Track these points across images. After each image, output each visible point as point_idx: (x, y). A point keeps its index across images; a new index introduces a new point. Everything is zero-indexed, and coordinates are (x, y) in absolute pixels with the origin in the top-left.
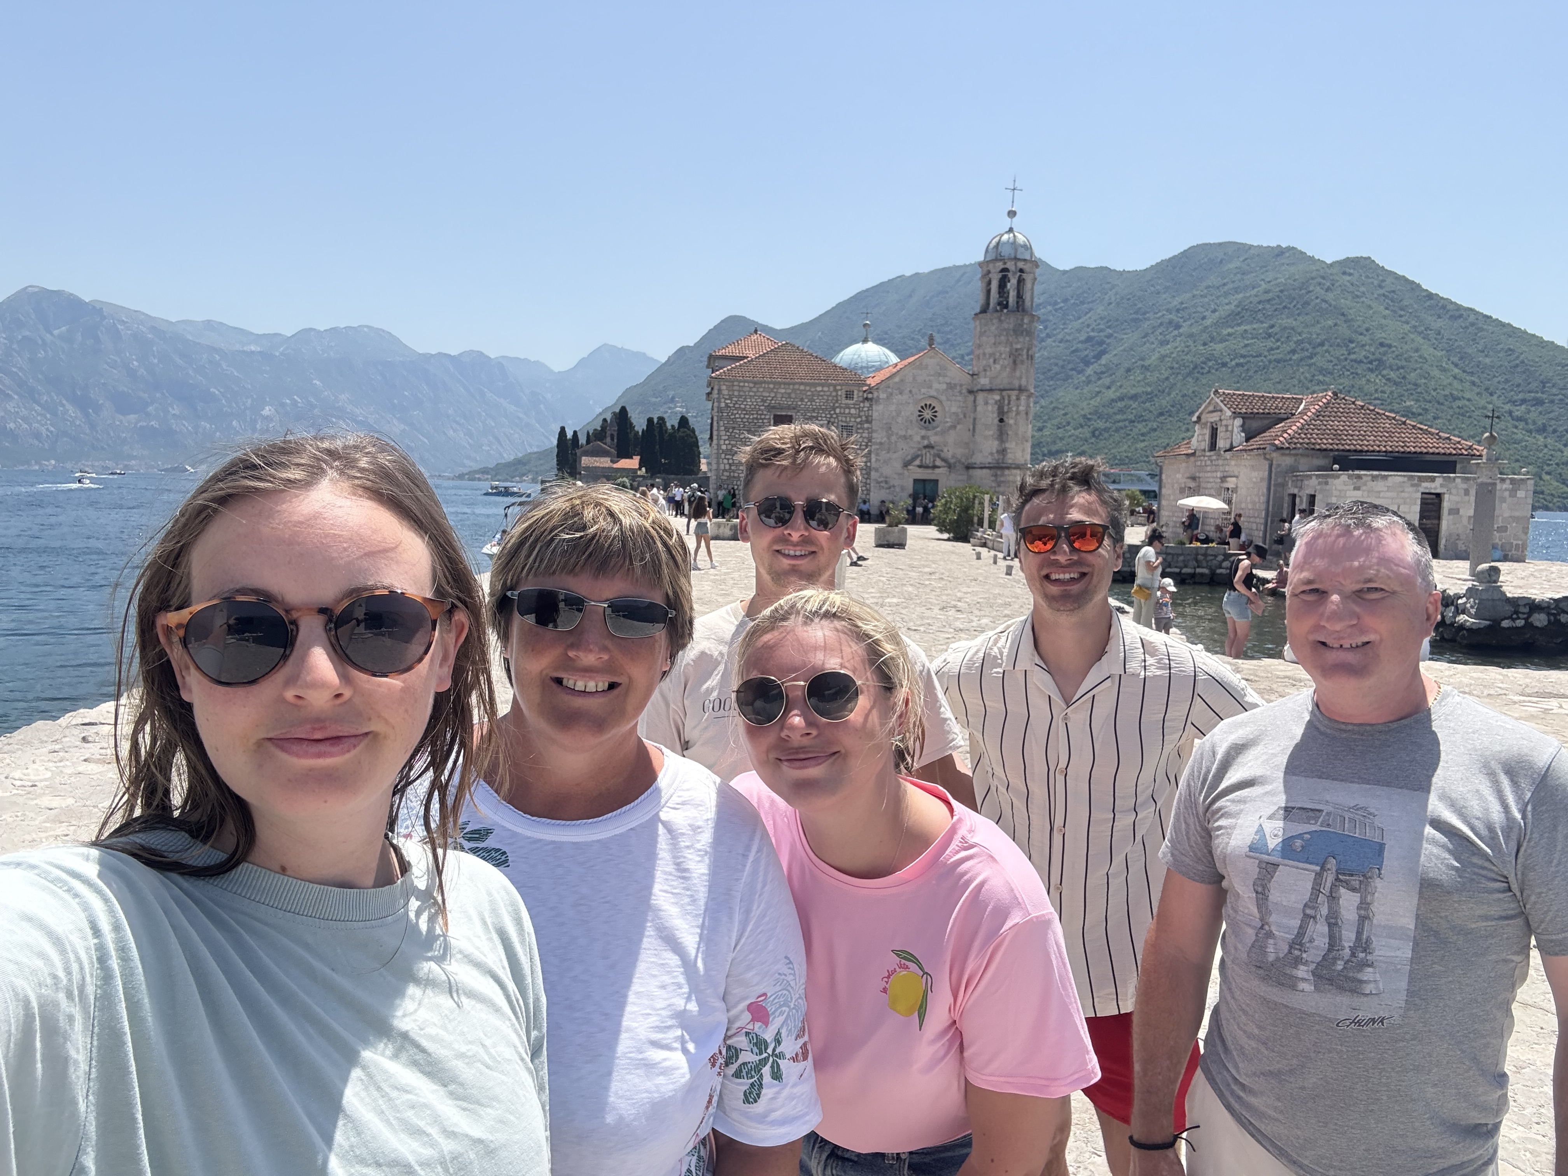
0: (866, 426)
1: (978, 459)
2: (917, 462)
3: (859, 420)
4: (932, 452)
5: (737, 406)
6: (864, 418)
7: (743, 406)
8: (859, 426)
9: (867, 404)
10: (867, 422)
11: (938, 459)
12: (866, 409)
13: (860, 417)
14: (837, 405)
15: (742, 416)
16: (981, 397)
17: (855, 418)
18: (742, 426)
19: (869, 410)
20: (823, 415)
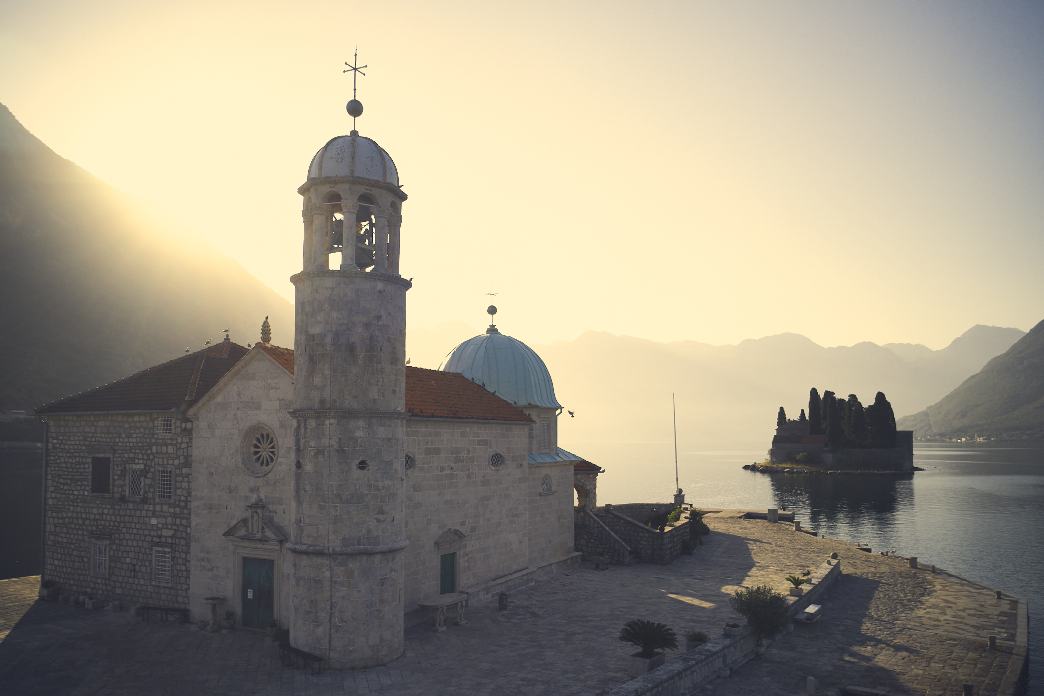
0: (184, 471)
3: (176, 462)
6: (182, 460)
7: (68, 447)
8: (178, 472)
9: (185, 438)
10: (187, 464)
12: (184, 446)
13: (178, 458)
14: (153, 441)
15: (67, 460)
17: (173, 459)
18: (66, 473)
19: (188, 447)
20: (140, 456)
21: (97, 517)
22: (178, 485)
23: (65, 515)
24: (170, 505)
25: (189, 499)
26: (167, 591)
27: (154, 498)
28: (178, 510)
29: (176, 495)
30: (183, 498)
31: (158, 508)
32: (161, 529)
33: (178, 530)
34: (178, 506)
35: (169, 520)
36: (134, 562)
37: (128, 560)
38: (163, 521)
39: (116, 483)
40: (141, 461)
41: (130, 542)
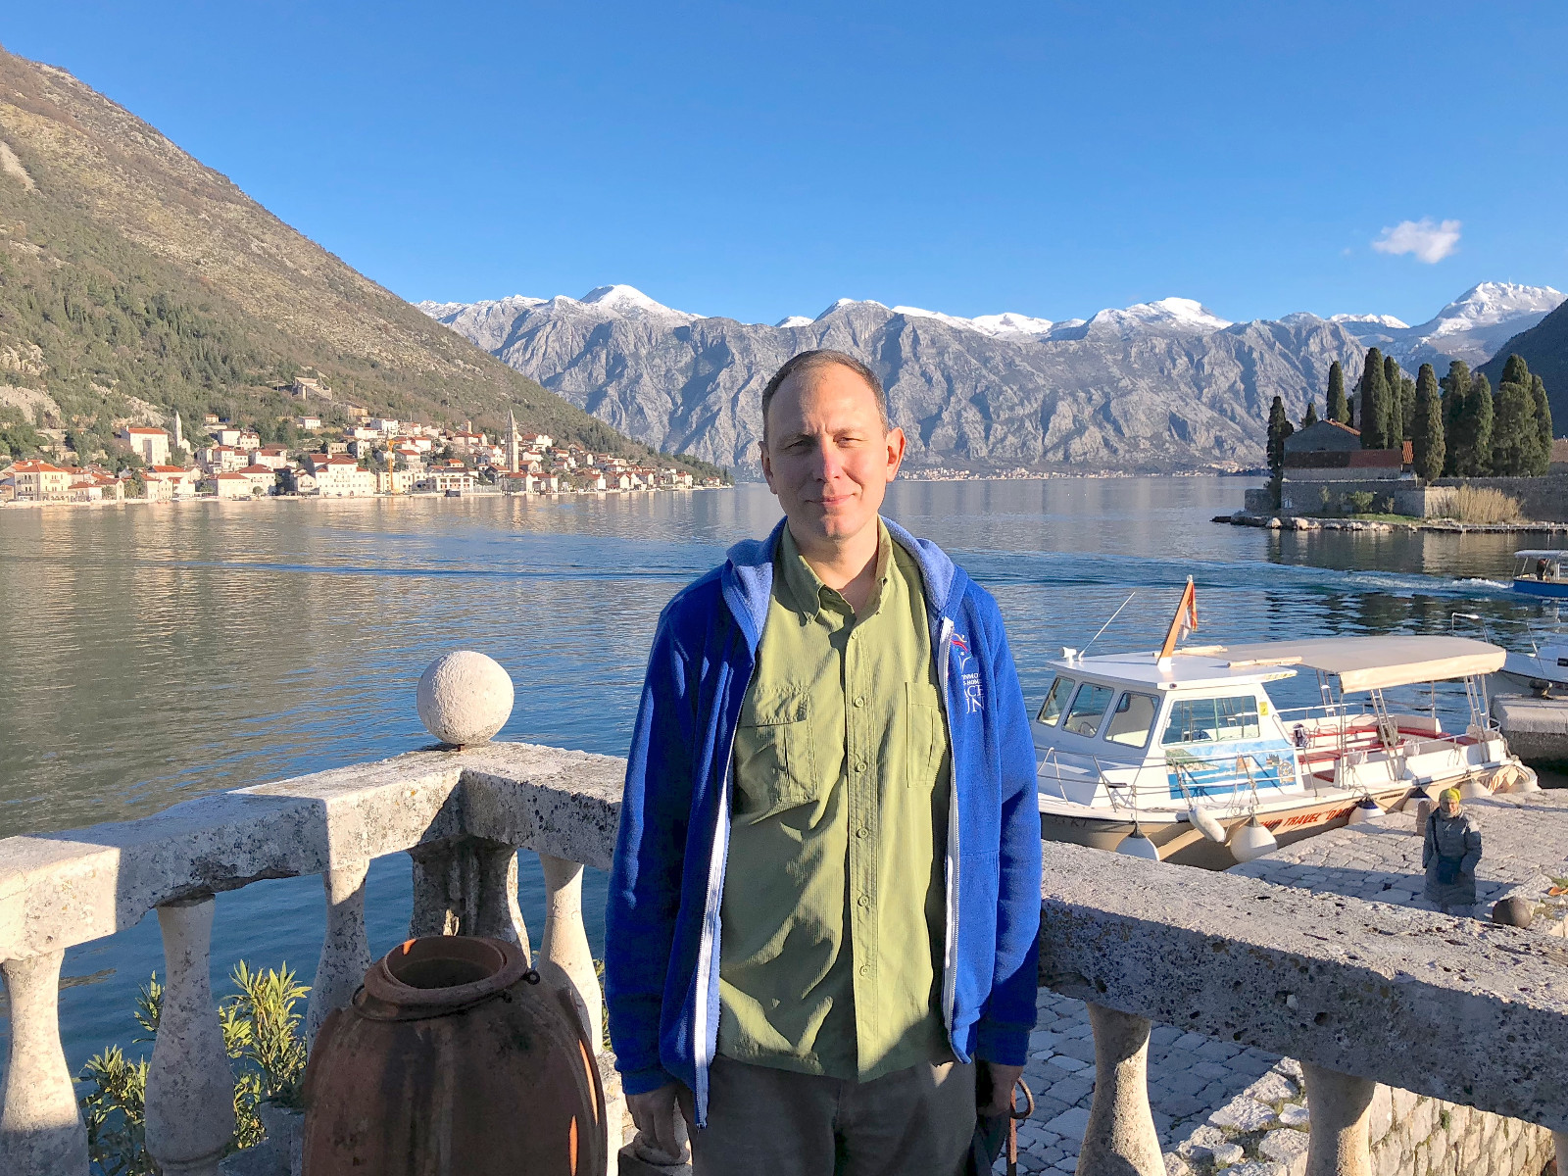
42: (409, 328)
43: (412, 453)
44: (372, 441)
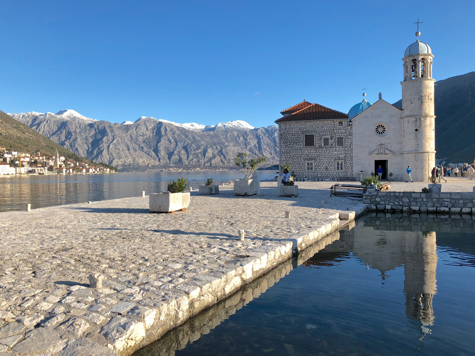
0: (349, 137)
1: (407, 149)
2: (376, 152)
3: (346, 135)
4: (383, 146)
5: (288, 132)
6: (348, 134)
7: (291, 132)
8: (346, 137)
9: (349, 127)
10: (350, 135)
11: (386, 150)
12: (348, 129)
13: (346, 133)
14: (334, 129)
15: (291, 137)
16: (406, 120)
17: (344, 134)
18: (291, 141)
19: (350, 130)
20: (328, 133)
21: (308, 154)
22: (346, 141)
23: (291, 154)
24: (343, 148)
25: (351, 145)
26: (342, 173)
27: (335, 146)
28: (346, 149)
29: (345, 144)
30: (348, 145)
31: (337, 149)
32: (339, 155)
33: (347, 155)
34: (346, 147)
35: (343, 152)
36: (327, 166)
37: (323, 166)
38: (340, 152)
39: (316, 143)
40: (329, 135)
41: (324, 160)
42: (9, 122)
43: (24, 162)
44: (10, 158)
